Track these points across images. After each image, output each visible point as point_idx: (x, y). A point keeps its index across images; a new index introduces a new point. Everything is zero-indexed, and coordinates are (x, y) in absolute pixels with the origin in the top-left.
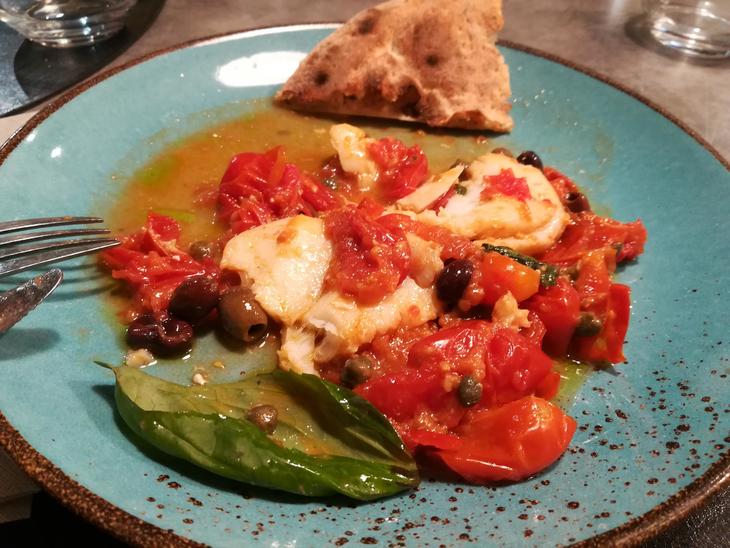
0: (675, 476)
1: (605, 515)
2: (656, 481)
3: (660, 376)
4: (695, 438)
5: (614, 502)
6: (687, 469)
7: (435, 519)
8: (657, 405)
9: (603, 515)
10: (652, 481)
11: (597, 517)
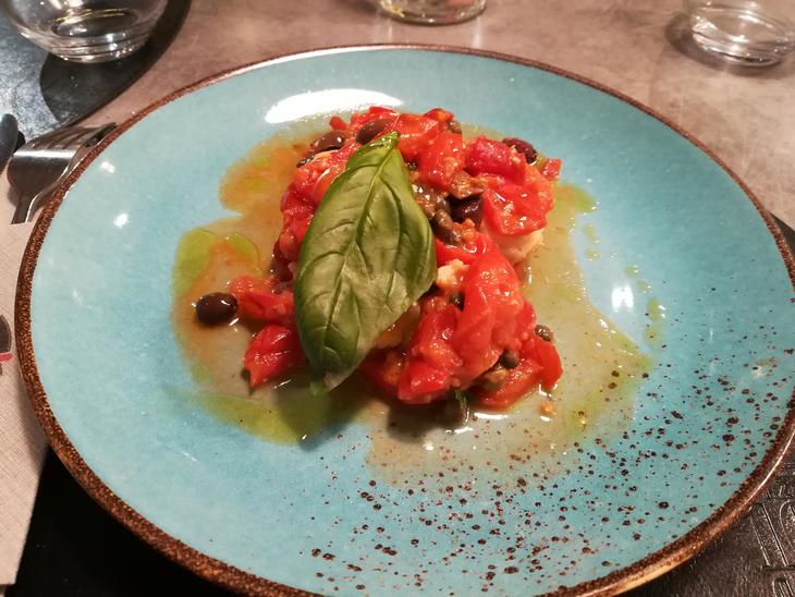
0: (739, 465)
1: (693, 510)
2: (724, 472)
3: (701, 374)
4: (745, 429)
5: (696, 497)
6: (747, 458)
7: (554, 539)
8: (705, 403)
9: (691, 509)
10: (721, 473)
11: (687, 512)
